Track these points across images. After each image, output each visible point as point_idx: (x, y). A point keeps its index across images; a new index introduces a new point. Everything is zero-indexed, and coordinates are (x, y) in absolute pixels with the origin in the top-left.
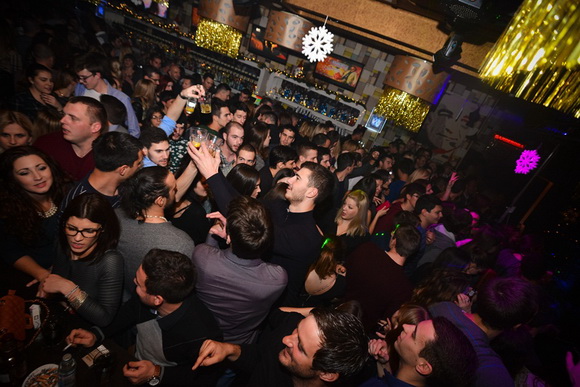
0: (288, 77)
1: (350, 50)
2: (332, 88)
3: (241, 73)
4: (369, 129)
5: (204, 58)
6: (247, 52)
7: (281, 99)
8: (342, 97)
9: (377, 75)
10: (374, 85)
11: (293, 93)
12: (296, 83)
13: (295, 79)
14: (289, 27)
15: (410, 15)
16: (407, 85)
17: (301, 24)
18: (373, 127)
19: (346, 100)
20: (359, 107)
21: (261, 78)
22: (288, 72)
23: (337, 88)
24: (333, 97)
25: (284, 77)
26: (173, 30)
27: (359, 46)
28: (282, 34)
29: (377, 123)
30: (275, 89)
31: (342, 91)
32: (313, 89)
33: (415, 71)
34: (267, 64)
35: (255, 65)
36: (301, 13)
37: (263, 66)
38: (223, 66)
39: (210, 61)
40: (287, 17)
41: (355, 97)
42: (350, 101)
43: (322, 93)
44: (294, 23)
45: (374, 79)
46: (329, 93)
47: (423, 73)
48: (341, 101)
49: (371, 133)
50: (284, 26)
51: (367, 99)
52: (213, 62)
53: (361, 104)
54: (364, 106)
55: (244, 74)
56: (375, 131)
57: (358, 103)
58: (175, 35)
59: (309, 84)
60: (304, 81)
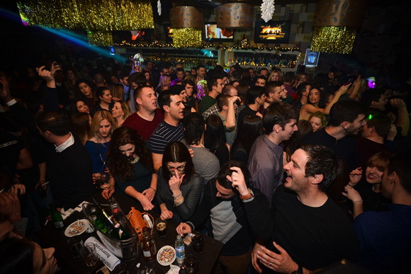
0: (238, 49)
1: (278, 14)
2: (270, 46)
4: (307, 66)
5: (178, 56)
9: (303, 25)
10: (302, 32)
11: (244, 58)
12: (244, 51)
13: (242, 49)
14: (232, 13)
16: (333, 20)
17: (240, 7)
18: (310, 63)
19: (284, 51)
20: (295, 53)
21: (219, 56)
22: (237, 45)
23: (274, 45)
24: (273, 52)
25: (235, 50)
26: (155, 45)
27: (283, 9)
29: (313, 59)
30: (231, 60)
31: (279, 46)
32: (258, 51)
33: (337, 8)
34: (221, 45)
35: (214, 49)
37: (218, 48)
38: (192, 57)
39: (183, 57)
40: (230, 6)
41: (290, 46)
42: (287, 50)
43: (265, 51)
44: (236, 8)
45: (301, 29)
46: (270, 50)
47: (344, 7)
48: (281, 53)
49: (309, 68)
50: (229, 14)
51: (299, 45)
52: (185, 57)
53: (296, 50)
54: (299, 51)
55: (208, 58)
56: (312, 66)
57: (293, 50)
58: (158, 48)
59: (254, 49)
60: (249, 48)
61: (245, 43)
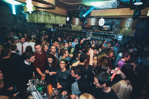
0: (94, 32)
1: (108, 22)
2: (105, 32)
3: (82, 34)
4: (118, 39)
5: (73, 33)
6: (83, 29)
7: (93, 38)
8: (109, 33)
9: (117, 25)
10: (117, 28)
11: (96, 35)
12: (96, 33)
13: (95, 32)
14: (92, 21)
15: (123, 9)
16: (127, 25)
17: (95, 19)
18: (120, 39)
19: (110, 34)
20: (114, 35)
21: (87, 34)
22: (93, 31)
23: (107, 31)
24: (106, 34)
25: (93, 32)
27: (110, 20)
28: (91, 23)
29: (120, 37)
30: (91, 36)
32: (101, 33)
33: (128, 21)
34: (88, 31)
35: (85, 32)
36: (94, 17)
37: (87, 31)
38: (78, 34)
39: (75, 33)
40: (91, 19)
41: (113, 32)
42: (111, 34)
43: (103, 34)
44: (93, 20)
47: (131, 21)
48: (109, 34)
49: (119, 40)
50: (91, 21)
51: (116, 32)
52: (76, 33)
54: (116, 34)
55: (83, 34)
56: (120, 40)
57: (113, 34)
58: (67, 30)
59: (99, 32)
60: (98, 32)
61: (96, 30)
